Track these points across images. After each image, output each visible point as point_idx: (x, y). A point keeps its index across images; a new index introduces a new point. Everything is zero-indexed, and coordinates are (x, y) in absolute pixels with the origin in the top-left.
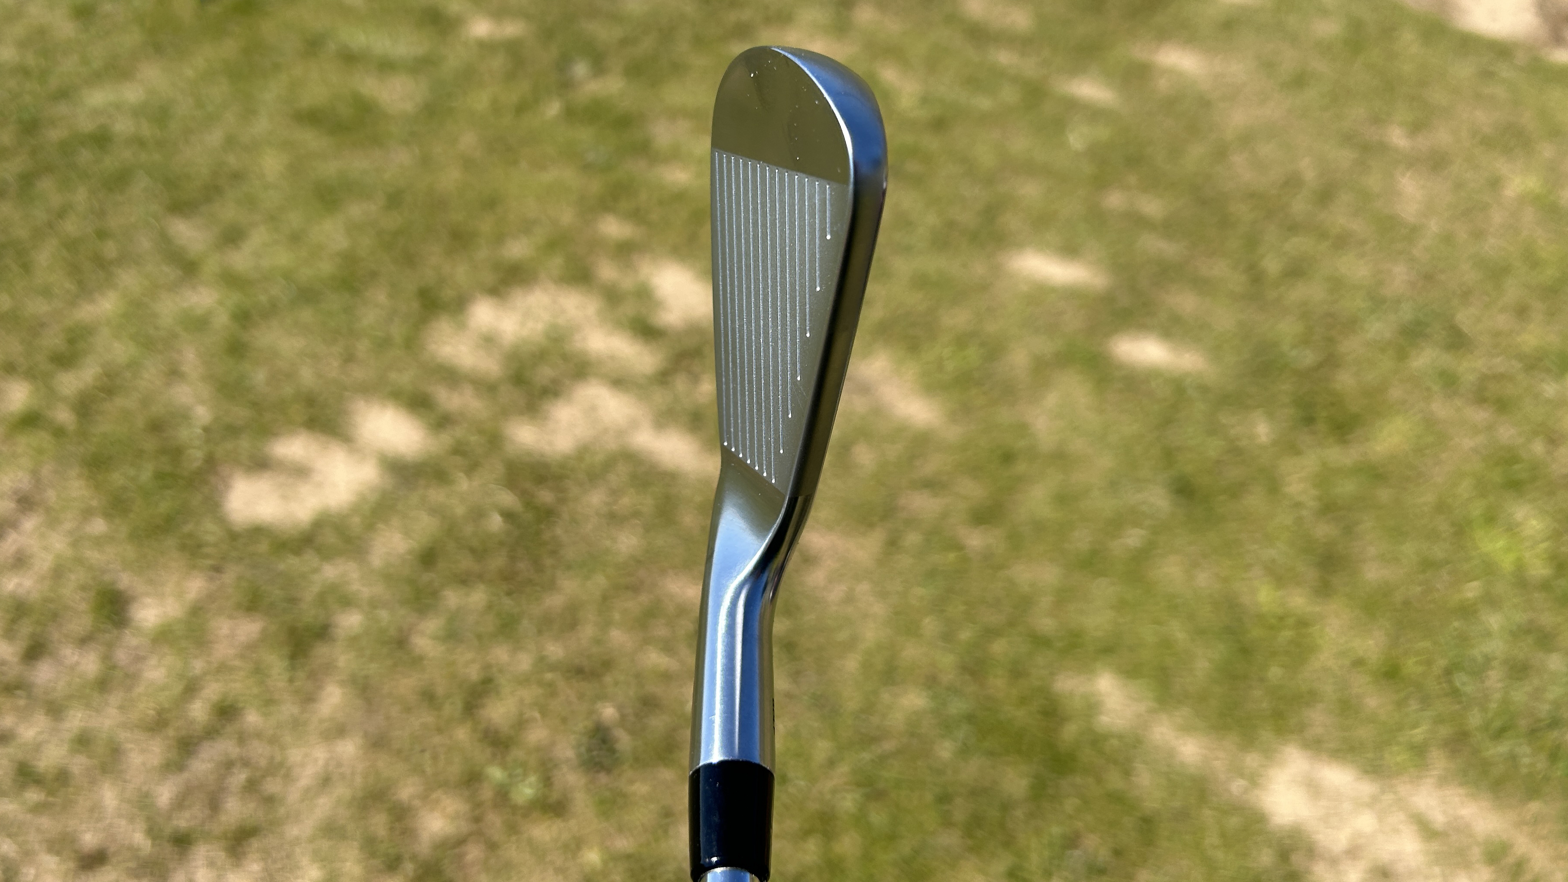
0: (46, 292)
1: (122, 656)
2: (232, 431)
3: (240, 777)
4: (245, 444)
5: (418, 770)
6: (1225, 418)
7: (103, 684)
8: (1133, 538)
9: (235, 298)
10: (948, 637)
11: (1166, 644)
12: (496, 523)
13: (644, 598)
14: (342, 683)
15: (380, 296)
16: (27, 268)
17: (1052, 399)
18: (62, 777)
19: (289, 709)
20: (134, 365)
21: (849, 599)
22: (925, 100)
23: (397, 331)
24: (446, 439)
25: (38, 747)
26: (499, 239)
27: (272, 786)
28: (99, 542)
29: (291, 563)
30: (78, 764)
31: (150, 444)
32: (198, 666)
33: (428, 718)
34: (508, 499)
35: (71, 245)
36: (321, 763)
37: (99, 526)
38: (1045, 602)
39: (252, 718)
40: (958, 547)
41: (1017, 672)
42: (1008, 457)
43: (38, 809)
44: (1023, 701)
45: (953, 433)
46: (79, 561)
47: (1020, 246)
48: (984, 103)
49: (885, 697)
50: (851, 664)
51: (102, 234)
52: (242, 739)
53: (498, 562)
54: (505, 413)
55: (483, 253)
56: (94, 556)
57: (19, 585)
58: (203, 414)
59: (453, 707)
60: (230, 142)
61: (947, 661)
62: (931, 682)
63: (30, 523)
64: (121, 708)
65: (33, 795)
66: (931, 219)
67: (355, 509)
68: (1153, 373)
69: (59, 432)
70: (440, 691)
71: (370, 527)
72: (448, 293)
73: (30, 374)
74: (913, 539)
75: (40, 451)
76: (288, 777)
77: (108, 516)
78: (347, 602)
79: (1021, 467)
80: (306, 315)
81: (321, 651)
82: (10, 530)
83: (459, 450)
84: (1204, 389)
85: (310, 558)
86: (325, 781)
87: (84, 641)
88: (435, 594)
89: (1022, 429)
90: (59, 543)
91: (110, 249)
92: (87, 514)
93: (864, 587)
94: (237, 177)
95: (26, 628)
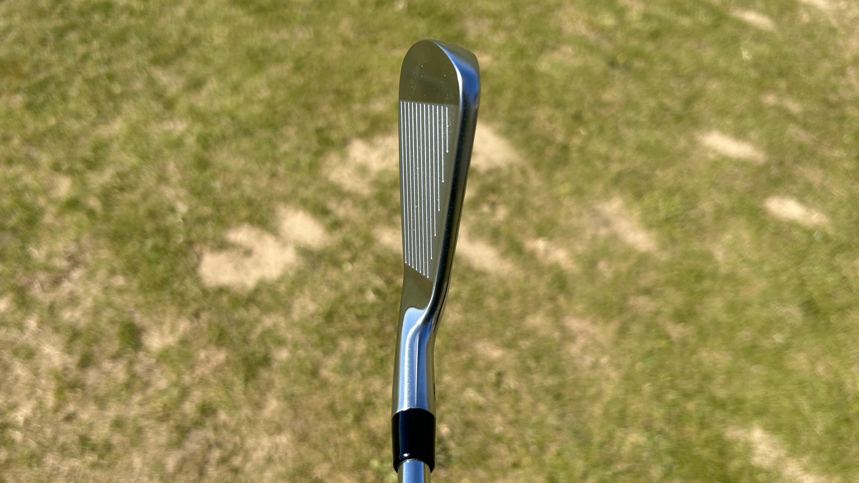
0: (78, 116)
1: (138, 368)
2: (202, 221)
3: (216, 454)
4: (210, 230)
5: (327, 459)
6: (839, 260)
7: (128, 386)
8: (779, 338)
9: (198, 128)
10: (658, 397)
11: (797, 411)
12: (371, 297)
13: (465, 356)
14: (278, 398)
15: (291, 131)
16: (64, 98)
17: (728, 237)
18: (108, 447)
19: (246, 411)
20: (136, 170)
21: (595, 366)
22: (647, 17)
23: (305, 159)
24: (338, 236)
25: (91, 426)
26: (366, 99)
27: (237, 461)
28: (120, 291)
29: (241, 313)
30: (116, 439)
31: (149, 226)
32: (187, 379)
33: (332, 425)
34: (379, 282)
35: (91, 82)
36: (266, 449)
37: (120, 281)
38: (721, 378)
39: (223, 416)
40: (668, 337)
41: (703, 425)
42: (700, 277)
43: (94, 466)
44: (707, 443)
45: (664, 257)
46: (110, 304)
47: (709, 128)
48: (686, 22)
49: (619, 433)
50: (597, 410)
51: (111, 77)
52: (216, 429)
53: (373, 323)
54: (373, 222)
55: (357, 107)
56: (117, 300)
57: (72, 317)
58: (182, 208)
59: (349, 419)
60: (190, 16)
61: (658, 413)
62: (648, 427)
63: (77, 274)
64: (141, 404)
65: (91, 458)
66: (652, 103)
67: (281, 279)
68: (793, 225)
69: (91, 213)
70: (339, 407)
71: (290, 293)
72: (334, 136)
73: (71, 172)
74: (636, 329)
75: (80, 226)
76: (247, 458)
77: (124, 274)
78: (280, 342)
79: (707, 284)
80: (246, 144)
81: (264, 374)
82: (65, 279)
83: (346, 245)
84: (826, 239)
85: (255, 311)
86: (269, 460)
87: (115, 357)
88: (334, 341)
89: (708, 257)
90: (96, 290)
91: (117, 89)
92: (113, 272)
93: (604, 360)
94: (196, 41)
95: (79, 346)
